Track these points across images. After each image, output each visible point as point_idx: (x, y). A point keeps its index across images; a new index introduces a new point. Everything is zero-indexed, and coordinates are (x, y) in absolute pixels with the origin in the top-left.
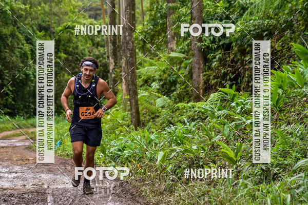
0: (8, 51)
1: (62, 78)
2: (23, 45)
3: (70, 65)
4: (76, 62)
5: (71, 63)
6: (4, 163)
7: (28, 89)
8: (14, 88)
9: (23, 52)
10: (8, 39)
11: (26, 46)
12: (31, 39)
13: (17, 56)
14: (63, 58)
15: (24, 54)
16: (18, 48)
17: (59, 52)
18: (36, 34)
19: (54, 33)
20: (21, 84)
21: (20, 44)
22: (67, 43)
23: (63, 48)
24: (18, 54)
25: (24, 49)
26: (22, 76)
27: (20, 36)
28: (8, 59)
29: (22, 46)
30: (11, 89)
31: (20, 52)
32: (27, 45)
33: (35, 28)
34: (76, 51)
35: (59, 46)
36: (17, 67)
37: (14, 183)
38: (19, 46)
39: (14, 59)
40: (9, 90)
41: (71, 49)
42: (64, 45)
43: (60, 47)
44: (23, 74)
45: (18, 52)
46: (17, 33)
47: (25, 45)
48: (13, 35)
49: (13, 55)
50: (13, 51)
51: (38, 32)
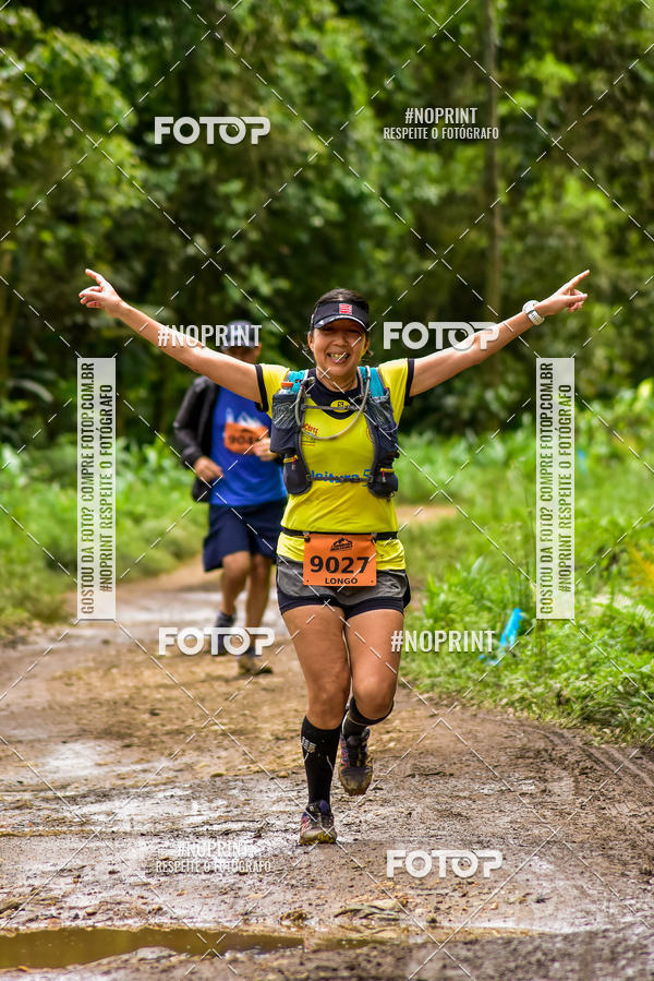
0: (234, 68)
2: (318, 25)
3: (596, 127)
4: (629, 107)
5: (598, 115)
6: (205, 760)
8: (283, 284)
9: (320, 69)
11: (336, 31)
14: (552, 90)
15: (326, 79)
16: (295, 47)
17: (528, 55)
20: (318, 258)
21: (303, 22)
23: (548, 25)
24: (289, 81)
25: (325, 51)
26: (318, 211)
29: (314, 36)
30: (266, 289)
31: (303, 73)
32: (342, 24)
34: (630, 39)
35: (525, 14)
36: (290, 163)
37: (240, 907)
38: (297, 37)
40: (254, 293)
41: (598, 29)
43: (531, 23)
44: (328, 197)
47: (331, 24)
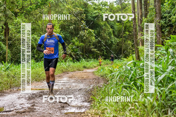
0: (103, 32)
1: (127, 42)
7: (112, 47)
10: (103, 27)
12: (113, 27)
13: (106, 34)
14: (127, 34)
15: (110, 33)
17: (126, 32)
18: (116, 24)
19: (123, 23)
21: (108, 29)
22: (129, 27)
23: (127, 30)
25: (110, 31)
27: (108, 25)
28: (103, 35)
33: (115, 22)
36: (107, 39)
39: (105, 35)
41: (131, 30)
42: (128, 28)
44: (110, 42)
45: (107, 32)
46: (107, 24)
47: (110, 29)
48: (105, 25)
49: (105, 33)
50: (105, 32)
51: (117, 23)
